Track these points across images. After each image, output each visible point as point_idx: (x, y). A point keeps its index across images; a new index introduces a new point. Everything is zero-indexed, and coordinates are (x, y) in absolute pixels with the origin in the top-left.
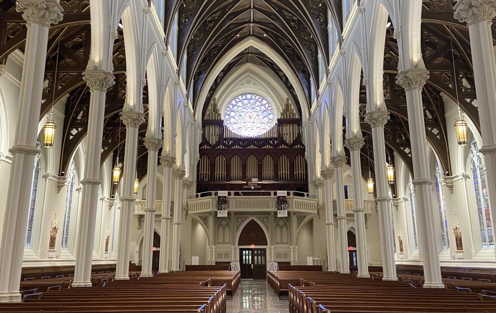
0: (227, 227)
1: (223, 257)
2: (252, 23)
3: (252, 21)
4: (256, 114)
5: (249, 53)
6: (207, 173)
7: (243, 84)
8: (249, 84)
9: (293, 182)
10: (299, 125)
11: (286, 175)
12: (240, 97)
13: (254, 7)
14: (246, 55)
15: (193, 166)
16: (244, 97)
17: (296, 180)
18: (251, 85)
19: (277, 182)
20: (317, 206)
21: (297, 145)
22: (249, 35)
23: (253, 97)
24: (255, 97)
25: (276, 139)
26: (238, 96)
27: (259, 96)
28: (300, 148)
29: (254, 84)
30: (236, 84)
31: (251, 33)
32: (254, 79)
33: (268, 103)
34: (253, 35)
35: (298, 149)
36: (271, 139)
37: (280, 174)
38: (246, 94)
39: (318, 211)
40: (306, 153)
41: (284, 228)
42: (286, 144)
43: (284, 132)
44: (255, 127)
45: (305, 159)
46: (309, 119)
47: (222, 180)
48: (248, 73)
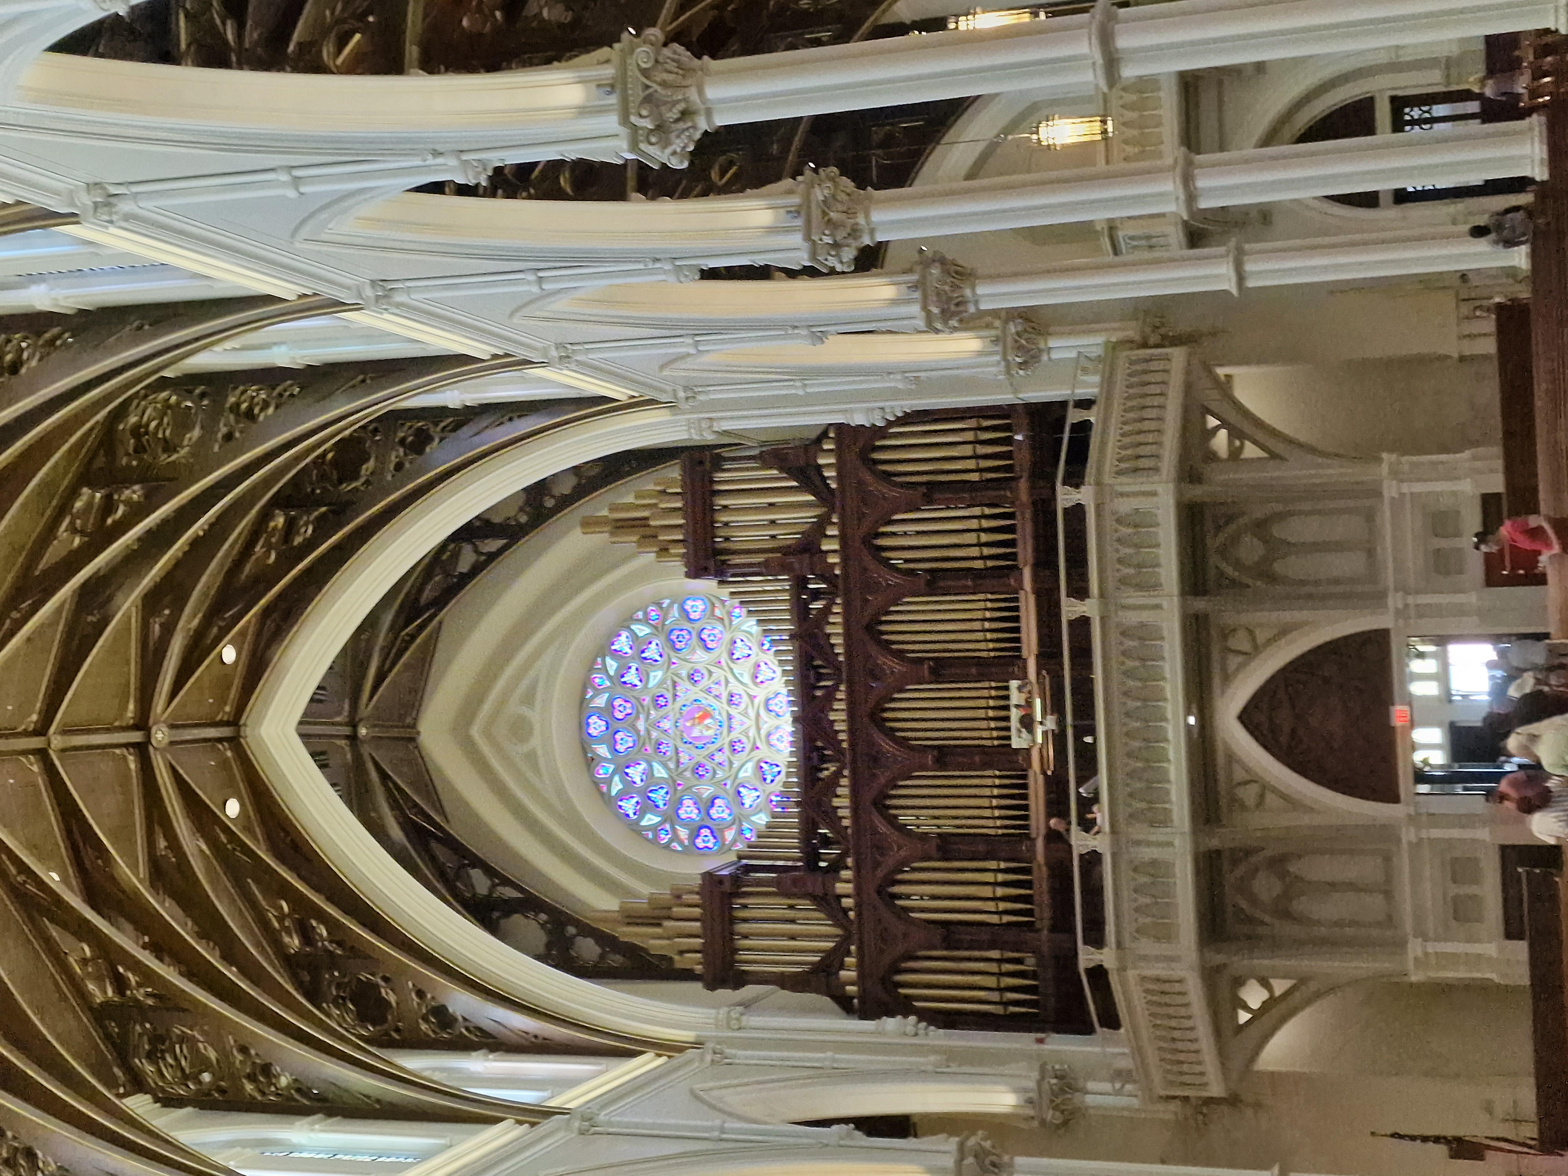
0: (1293, 868)
1: (1473, 890)
2: (148, 737)
3: (136, 737)
4: (684, 685)
5: (353, 738)
6: (993, 967)
7: (531, 757)
8: (531, 729)
9: (1023, 485)
10: (718, 463)
11: (985, 524)
12: (605, 770)
13: (41, 730)
14: (366, 750)
15: (951, 1055)
16: (603, 750)
17: (1008, 468)
18: (534, 716)
19: (1027, 574)
20: (1145, 345)
21: (819, 468)
22: (235, 741)
23: (601, 701)
24: (598, 692)
25: (800, 584)
26: (596, 784)
27: (591, 669)
28: (839, 452)
29: (529, 699)
30: (535, 794)
31: (225, 732)
32: (503, 702)
33: (626, 622)
34: (235, 721)
35: (840, 467)
36: (801, 611)
37: (982, 558)
38: (585, 742)
39: (1176, 341)
40: (859, 419)
41: (1277, 531)
42: (819, 529)
43: (757, 537)
44: (754, 690)
45: (890, 424)
46: (671, 406)
47: (1028, 884)
48: (475, 731)
